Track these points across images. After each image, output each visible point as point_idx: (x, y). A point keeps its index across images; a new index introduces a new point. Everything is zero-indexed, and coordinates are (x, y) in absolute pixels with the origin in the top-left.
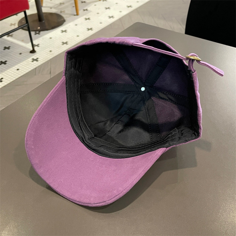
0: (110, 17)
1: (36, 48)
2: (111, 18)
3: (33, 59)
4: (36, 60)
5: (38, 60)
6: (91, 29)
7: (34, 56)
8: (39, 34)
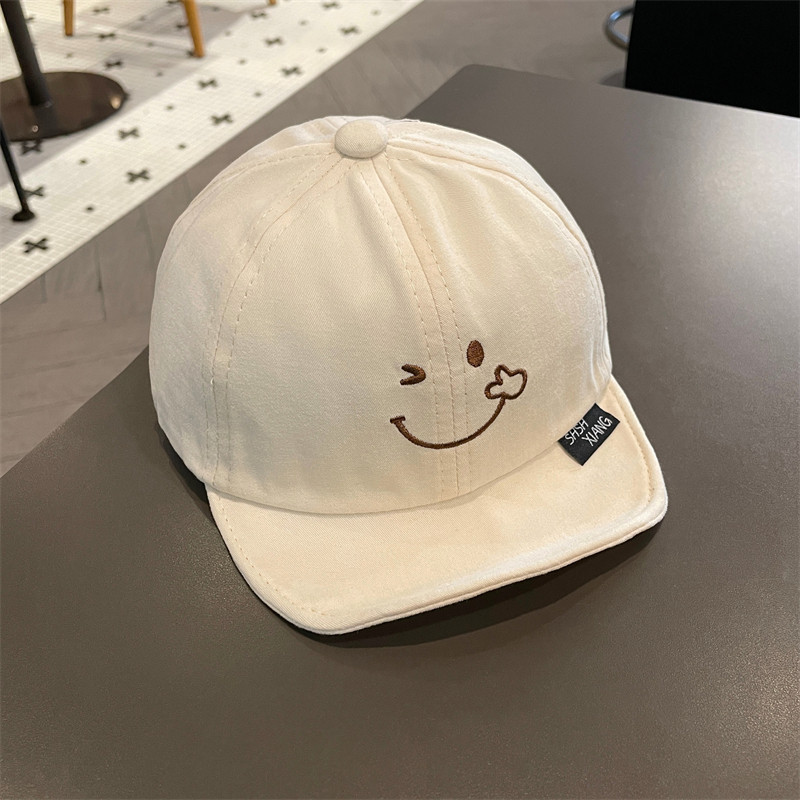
0: (287, 72)
1: (33, 203)
2: (293, 76)
3: (27, 243)
4: (42, 245)
6: (226, 118)
7: (33, 232)
8: (37, 149)
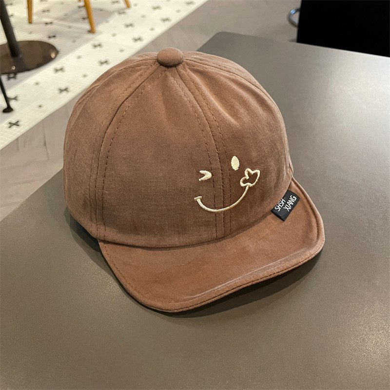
0: (136, 40)
3: (10, 123)
5: (19, 123)
6: (106, 62)
7: (12, 117)
